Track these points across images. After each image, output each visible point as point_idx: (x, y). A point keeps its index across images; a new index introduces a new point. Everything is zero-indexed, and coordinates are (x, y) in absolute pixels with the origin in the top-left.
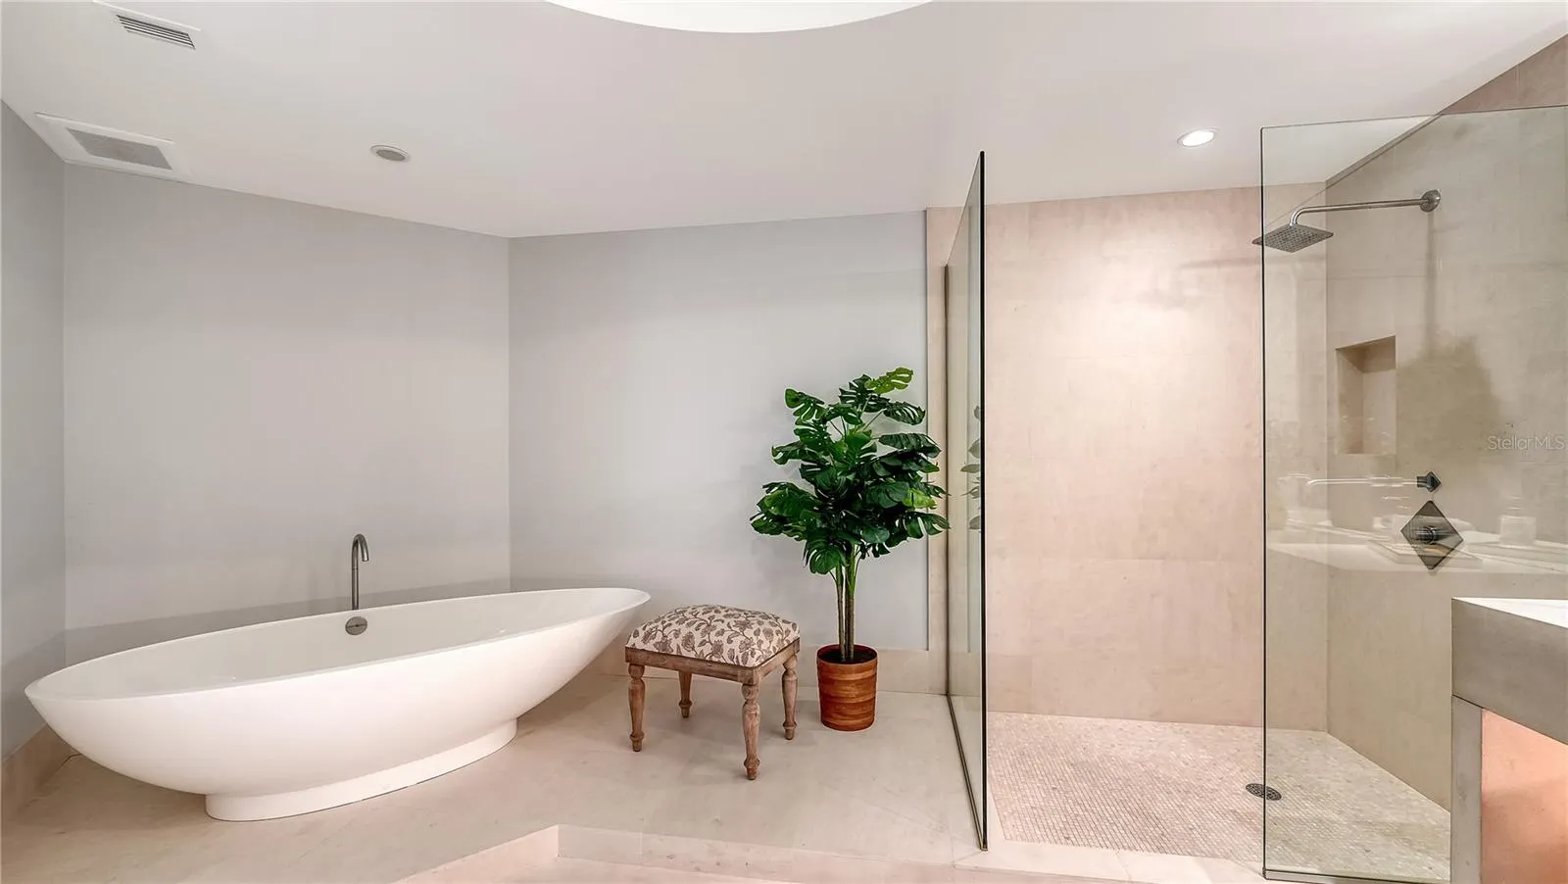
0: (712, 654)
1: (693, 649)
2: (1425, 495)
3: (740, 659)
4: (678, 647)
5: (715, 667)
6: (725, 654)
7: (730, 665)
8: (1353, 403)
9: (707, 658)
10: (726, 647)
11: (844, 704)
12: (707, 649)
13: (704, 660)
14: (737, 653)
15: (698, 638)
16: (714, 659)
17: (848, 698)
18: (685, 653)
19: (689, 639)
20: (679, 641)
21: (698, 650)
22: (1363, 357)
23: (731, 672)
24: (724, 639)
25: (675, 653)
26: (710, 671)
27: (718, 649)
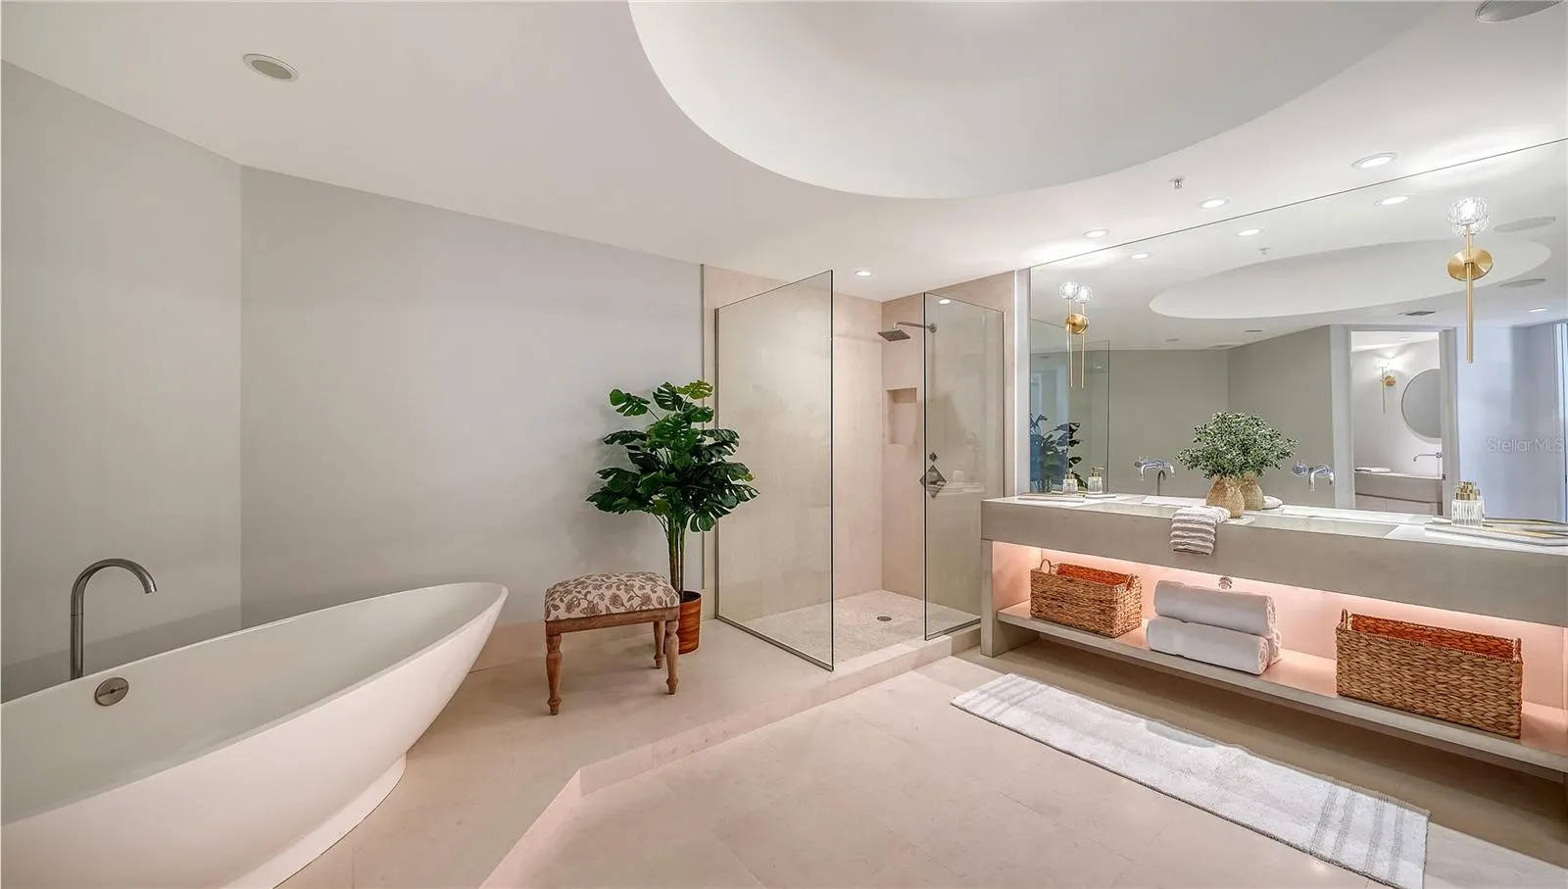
0: (643, 604)
1: (623, 605)
2: (930, 464)
3: (668, 602)
4: (607, 607)
5: (644, 615)
6: (654, 602)
7: (661, 609)
8: (892, 418)
9: (638, 609)
10: (654, 597)
11: (689, 633)
12: (636, 602)
13: (635, 612)
14: (664, 598)
15: (624, 597)
16: (644, 608)
17: (691, 627)
18: (614, 610)
19: (615, 599)
20: (607, 601)
21: (628, 605)
22: (895, 395)
23: (660, 614)
24: (648, 590)
25: (604, 613)
26: (642, 618)
27: (646, 599)
